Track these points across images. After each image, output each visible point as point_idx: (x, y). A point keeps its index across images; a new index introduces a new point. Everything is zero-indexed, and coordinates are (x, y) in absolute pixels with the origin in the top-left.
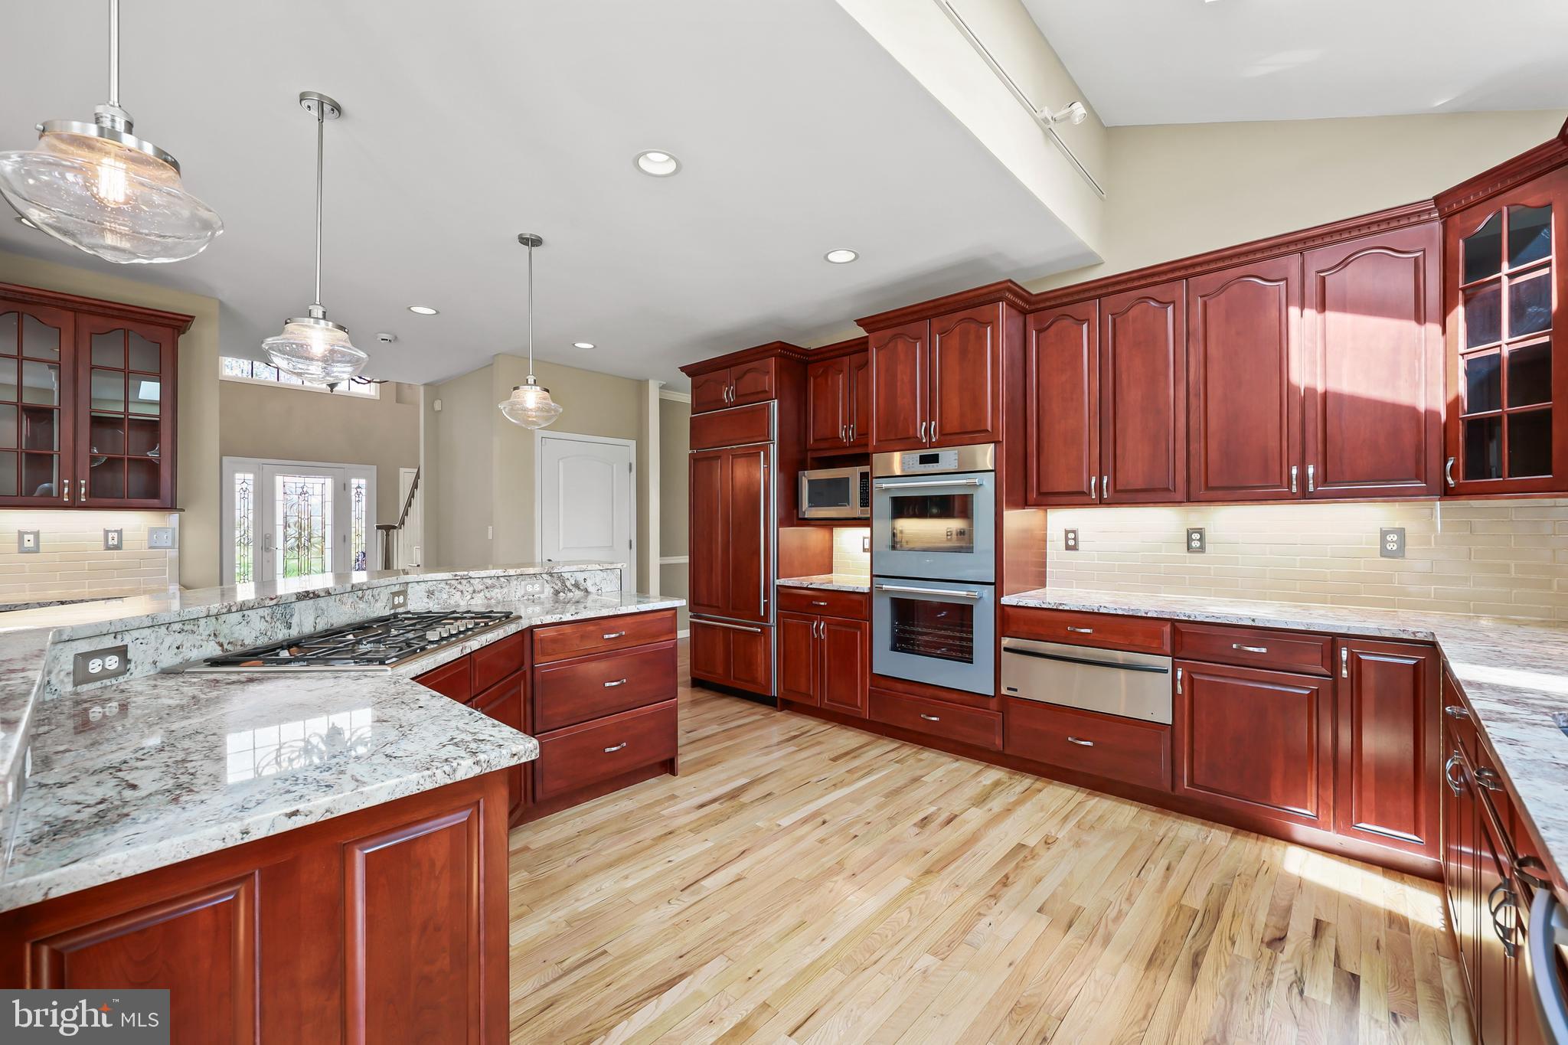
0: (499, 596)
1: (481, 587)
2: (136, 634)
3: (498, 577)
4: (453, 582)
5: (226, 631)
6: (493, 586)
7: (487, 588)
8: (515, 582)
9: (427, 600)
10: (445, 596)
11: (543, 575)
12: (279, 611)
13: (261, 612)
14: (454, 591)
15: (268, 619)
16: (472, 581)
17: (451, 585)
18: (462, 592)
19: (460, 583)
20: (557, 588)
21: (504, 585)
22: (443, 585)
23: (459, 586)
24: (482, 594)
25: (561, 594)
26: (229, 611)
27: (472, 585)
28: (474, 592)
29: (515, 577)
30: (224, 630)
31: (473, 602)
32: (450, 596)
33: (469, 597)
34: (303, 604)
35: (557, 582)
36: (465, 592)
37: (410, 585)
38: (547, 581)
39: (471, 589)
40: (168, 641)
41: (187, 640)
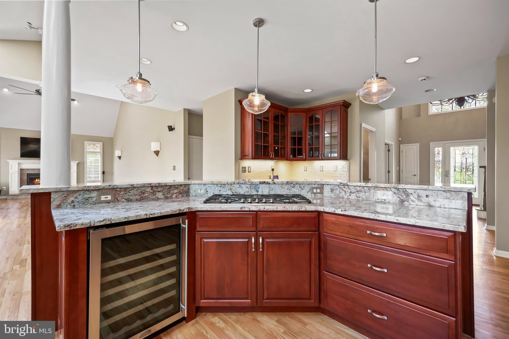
0: (364, 197)
1: (354, 191)
2: (209, 185)
3: (363, 187)
4: (341, 186)
5: (234, 189)
6: (361, 191)
7: (357, 191)
8: (373, 191)
9: (330, 193)
10: (338, 192)
11: (392, 189)
12: (253, 186)
13: (246, 185)
14: (342, 191)
15: (249, 188)
16: (350, 187)
17: (340, 188)
18: (345, 191)
19: (345, 187)
20: (402, 198)
21: (367, 191)
22: (337, 187)
23: (344, 189)
24: (355, 194)
25: (406, 203)
26: (234, 183)
27: (350, 189)
28: (351, 192)
29: (373, 188)
30: (234, 188)
31: (350, 197)
32: (340, 193)
33: (348, 194)
34: (263, 185)
35: (403, 194)
36: (347, 192)
37: (325, 185)
38: (395, 193)
39: (349, 191)
40: (217, 188)
41: (223, 190)
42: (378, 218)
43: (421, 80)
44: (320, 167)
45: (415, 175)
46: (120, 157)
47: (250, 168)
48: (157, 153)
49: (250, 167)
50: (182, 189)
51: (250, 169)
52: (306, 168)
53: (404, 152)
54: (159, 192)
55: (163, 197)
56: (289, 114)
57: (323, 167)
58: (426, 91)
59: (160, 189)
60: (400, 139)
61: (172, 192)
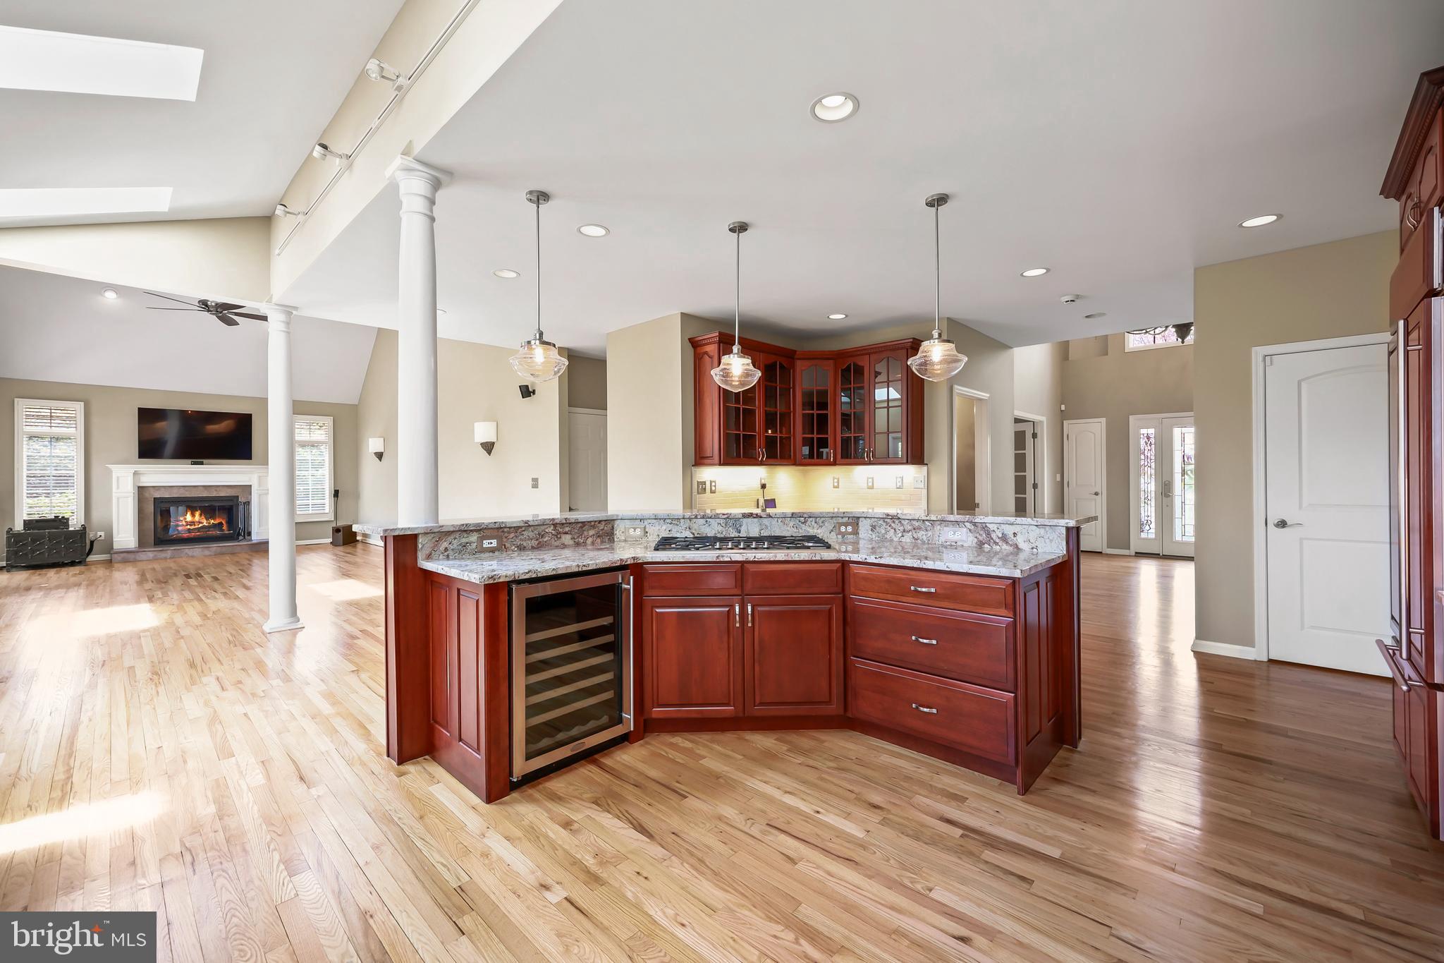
0: (925, 538)
1: (910, 528)
2: (650, 521)
3: (923, 520)
4: (888, 520)
5: (696, 527)
6: (920, 528)
7: (914, 529)
8: (939, 527)
9: (870, 532)
10: (883, 531)
11: (966, 524)
12: (731, 523)
13: (718, 520)
14: (889, 528)
15: (723, 525)
16: (903, 522)
17: (887, 523)
18: (895, 529)
19: (894, 522)
20: (981, 538)
21: (929, 528)
22: (881, 522)
23: (893, 525)
24: (911, 533)
25: (986, 546)
26: (696, 517)
27: (902, 525)
28: (904, 531)
29: (938, 522)
30: (695, 526)
31: (903, 540)
32: (887, 532)
33: (900, 535)
34: (750, 520)
35: (981, 532)
36: (897, 530)
37: (861, 519)
38: (970, 530)
39: (902, 528)
40: (664, 527)
41: (675, 529)
42: (925, 566)
43: (1067, 302)
44: (868, 478)
45: (1096, 494)
46: (380, 456)
47: (713, 484)
48: (488, 447)
49: (715, 482)
50: (602, 528)
51: (715, 486)
52: (838, 482)
53: (1072, 437)
54: (566, 533)
55: (571, 542)
56: (799, 364)
57: (873, 478)
58: (1087, 317)
59: (567, 529)
60: (1063, 407)
61: (586, 533)
